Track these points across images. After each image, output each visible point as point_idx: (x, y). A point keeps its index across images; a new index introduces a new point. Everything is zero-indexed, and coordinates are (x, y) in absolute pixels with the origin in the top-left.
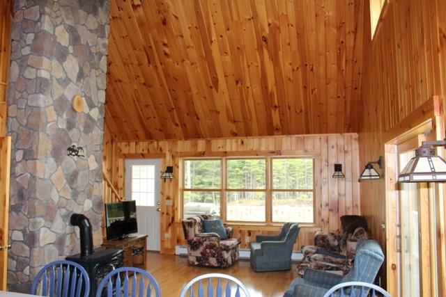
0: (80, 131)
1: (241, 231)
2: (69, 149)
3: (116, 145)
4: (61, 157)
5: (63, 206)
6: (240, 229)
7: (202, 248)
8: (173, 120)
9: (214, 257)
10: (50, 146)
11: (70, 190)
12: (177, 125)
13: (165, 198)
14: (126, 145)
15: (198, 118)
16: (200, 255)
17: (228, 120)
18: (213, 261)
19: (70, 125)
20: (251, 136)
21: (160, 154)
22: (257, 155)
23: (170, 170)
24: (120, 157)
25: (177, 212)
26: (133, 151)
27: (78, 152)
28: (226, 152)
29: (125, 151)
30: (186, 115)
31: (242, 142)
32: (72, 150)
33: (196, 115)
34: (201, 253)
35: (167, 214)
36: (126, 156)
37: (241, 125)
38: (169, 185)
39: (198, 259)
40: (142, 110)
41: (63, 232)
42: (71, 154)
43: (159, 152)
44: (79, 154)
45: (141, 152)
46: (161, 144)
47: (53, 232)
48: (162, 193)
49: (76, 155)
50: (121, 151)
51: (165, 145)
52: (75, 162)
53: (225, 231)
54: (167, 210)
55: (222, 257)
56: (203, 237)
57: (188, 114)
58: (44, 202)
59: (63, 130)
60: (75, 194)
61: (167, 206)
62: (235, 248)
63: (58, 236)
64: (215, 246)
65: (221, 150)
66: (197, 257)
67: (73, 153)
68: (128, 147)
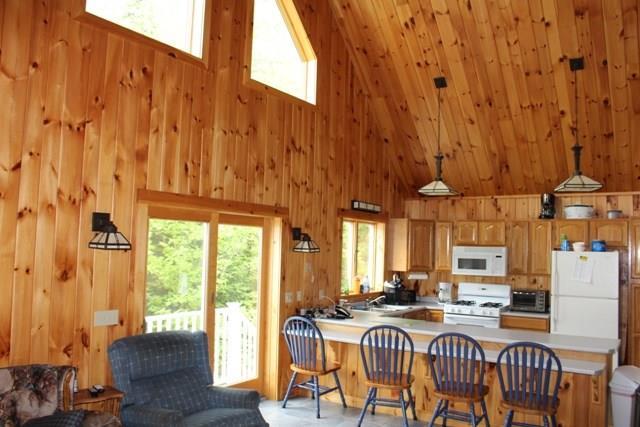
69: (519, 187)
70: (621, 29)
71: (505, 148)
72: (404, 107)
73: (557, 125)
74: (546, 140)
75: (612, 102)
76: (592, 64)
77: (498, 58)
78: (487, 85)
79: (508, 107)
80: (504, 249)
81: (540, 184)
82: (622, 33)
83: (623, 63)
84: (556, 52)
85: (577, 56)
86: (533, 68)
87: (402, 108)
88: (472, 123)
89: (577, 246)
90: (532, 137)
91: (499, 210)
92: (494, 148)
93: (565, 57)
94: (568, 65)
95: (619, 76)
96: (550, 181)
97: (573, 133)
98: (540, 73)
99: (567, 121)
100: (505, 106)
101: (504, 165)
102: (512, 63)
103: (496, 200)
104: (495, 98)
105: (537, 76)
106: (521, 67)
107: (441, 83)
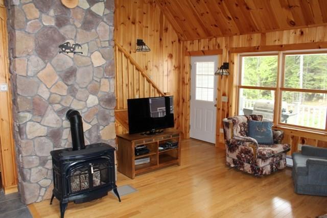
0: (76, 28)
1: (293, 137)
2: (61, 46)
3: (183, 43)
5: (57, 102)
6: (293, 134)
7: (237, 152)
8: (224, 13)
9: (249, 163)
10: (32, 44)
11: (66, 87)
12: (230, 19)
13: (222, 94)
14: (191, 44)
15: (248, 8)
16: (236, 158)
17: (282, 7)
18: (247, 167)
19: (61, 22)
20: (314, 23)
21: (217, 51)
22: (320, 48)
23: (226, 66)
24: (186, 55)
25: (231, 109)
26: (196, 49)
27: (74, 49)
28: (282, 46)
29: (190, 49)
30: (234, 6)
31: (302, 33)
32: (66, 47)
33: (245, 4)
34: (237, 156)
35: (223, 110)
36: (191, 54)
37: (299, 11)
38: (225, 81)
39: (234, 162)
40: (194, 7)
41: (58, 126)
42: (64, 51)
43: (217, 48)
44: (76, 51)
45: (202, 49)
46: (219, 40)
47: (44, 126)
48: (219, 90)
49: (72, 52)
50: (187, 49)
51: (222, 41)
52: (72, 59)
53: (272, 135)
54: (223, 106)
55: (256, 165)
56: (238, 141)
57: (237, 5)
58: (29, 98)
59: (51, 27)
60: (72, 91)
61: (224, 103)
62: (280, 156)
63: (51, 130)
64: (250, 151)
65: (277, 43)
66: (233, 160)
67: (68, 51)
68: (192, 45)
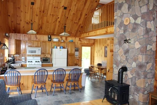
0: (129, 32)
4: (121, 44)
5: (122, 62)
11: (125, 57)
27: (128, 41)
32: (126, 41)
52: (128, 45)
58: (115, 60)
67: (126, 42)
69: (43, 33)
70: (75, 4)
71: (43, 23)
72: (19, 7)
73: (56, 20)
74: (53, 23)
75: (68, 18)
76: (68, 9)
77: (50, 2)
78: (44, 7)
79: (47, 14)
80: (40, 48)
81: (48, 33)
82: (75, 5)
83: (73, 10)
84: (62, 4)
85: (66, 7)
86: (56, 6)
87: (18, 7)
88: (37, 15)
89: (58, 47)
90: (50, 22)
91: (37, 38)
92: (40, 23)
93: (64, 6)
94: (64, 8)
95: (72, 13)
96: (50, 32)
97: (59, 23)
98: (57, 8)
99: (59, 20)
100: (47, 13)
101: (41, 28)
102: (52, 4)
103: (36, 36)
104: (45, 11)
105: (56, 9)
106: (54, 5)
107: (33, 4)
